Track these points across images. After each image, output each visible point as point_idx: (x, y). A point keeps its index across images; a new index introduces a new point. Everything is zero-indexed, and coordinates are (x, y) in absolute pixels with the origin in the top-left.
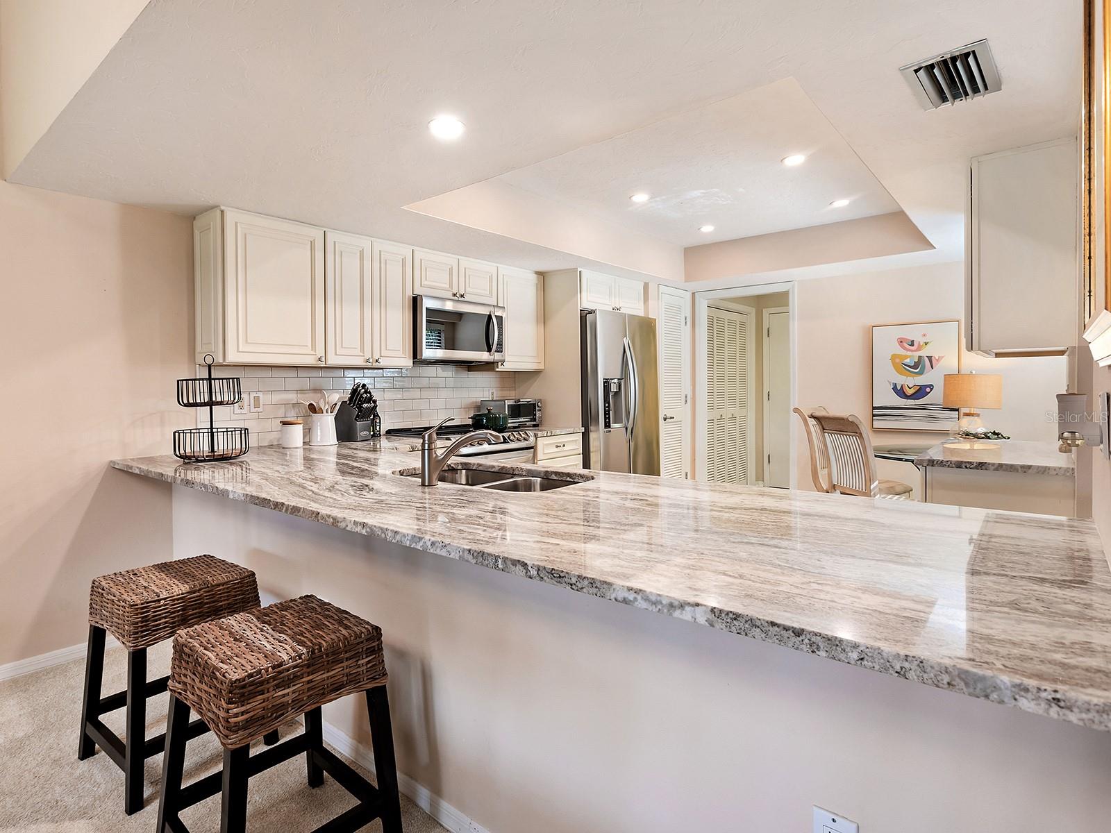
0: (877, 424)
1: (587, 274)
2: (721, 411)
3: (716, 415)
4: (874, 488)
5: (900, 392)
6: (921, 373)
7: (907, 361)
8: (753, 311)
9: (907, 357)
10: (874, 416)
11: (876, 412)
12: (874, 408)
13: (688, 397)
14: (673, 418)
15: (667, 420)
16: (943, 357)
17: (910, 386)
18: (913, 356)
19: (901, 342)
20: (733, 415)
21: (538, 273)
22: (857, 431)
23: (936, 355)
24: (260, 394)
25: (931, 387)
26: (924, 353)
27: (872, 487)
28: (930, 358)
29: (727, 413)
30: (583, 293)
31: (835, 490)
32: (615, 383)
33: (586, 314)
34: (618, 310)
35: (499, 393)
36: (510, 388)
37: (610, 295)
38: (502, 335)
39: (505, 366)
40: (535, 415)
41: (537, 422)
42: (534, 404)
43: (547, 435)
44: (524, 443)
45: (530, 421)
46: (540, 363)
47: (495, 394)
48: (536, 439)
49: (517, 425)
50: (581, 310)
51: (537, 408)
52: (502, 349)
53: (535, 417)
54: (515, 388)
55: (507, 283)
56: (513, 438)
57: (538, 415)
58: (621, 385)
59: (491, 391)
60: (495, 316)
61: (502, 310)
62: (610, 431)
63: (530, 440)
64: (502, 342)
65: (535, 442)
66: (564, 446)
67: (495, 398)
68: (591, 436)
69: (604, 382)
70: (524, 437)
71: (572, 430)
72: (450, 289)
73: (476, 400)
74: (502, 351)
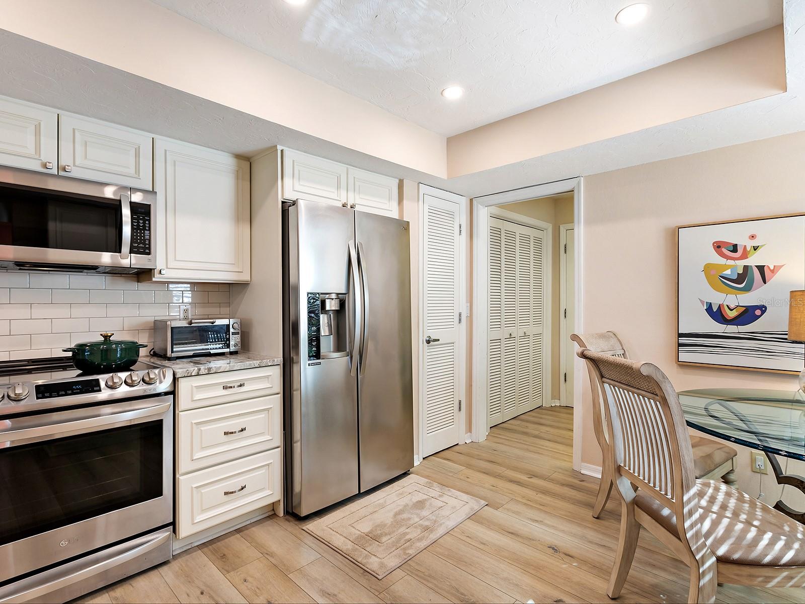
0: (684, 357)
1: (291, 155)
2: (511, 330)
3: (503, 333)
4: (689, 500)
5: (717, 314)
6: (748, 289)
7: (728, 272)
8: (550, 227)
9: (726, 267)
10: (680, 345)
11: (683, 340)
12: (681, 335)
13: (462, 315)
14: (439, 340)
15: (432, 343)
16: (781, 267)
17: (732, 306)
18: (736, 266)
19: (719, 247)
20: (525, 333)
21: (239, 157)
22: (658, 392)
23: (770, 263)
25: (763, 309)
26: (753, 261)
27: (685, 498)
28: (761, 268)
29: (517, 332)
30: (286, 179)
31: (621, 475)
32: (332, 299)
33: (289, 207)
34: (351, 207)
35: (199, 311)
36: (220, 305)
37: (338, 187)
38: (149, 230)
39: (168, 274)
40: (229, 339)
41: (232, 349)
42: (228, 326)
43: (198, 373)
44: (140, 389)
45: (220, 348)
46: (242, 272)
47: (192, 311)
48: (175, 380)
49: (191, 353)
50: (283, 202)
51: (232, 330)
52: (150, 250)
53: (228, 342)
54: (229, 304)
55: (175, 162)
56: (114, 383)
57: (234, 340)
58: (345, 300)
59: (183, 307)
60: (131, 202)
61: (150, 196)
62: (320, 363)
63: (161, 382)
64: (150, 240)
65: (173, 385)
66: (241, 386)
67: (190, 317)
68: (295, 368)
69: (309, 298)
70: (147, 379)
71: (265, 362)
72: (37, 157)
73: (152, 319)
74: (149, 254)
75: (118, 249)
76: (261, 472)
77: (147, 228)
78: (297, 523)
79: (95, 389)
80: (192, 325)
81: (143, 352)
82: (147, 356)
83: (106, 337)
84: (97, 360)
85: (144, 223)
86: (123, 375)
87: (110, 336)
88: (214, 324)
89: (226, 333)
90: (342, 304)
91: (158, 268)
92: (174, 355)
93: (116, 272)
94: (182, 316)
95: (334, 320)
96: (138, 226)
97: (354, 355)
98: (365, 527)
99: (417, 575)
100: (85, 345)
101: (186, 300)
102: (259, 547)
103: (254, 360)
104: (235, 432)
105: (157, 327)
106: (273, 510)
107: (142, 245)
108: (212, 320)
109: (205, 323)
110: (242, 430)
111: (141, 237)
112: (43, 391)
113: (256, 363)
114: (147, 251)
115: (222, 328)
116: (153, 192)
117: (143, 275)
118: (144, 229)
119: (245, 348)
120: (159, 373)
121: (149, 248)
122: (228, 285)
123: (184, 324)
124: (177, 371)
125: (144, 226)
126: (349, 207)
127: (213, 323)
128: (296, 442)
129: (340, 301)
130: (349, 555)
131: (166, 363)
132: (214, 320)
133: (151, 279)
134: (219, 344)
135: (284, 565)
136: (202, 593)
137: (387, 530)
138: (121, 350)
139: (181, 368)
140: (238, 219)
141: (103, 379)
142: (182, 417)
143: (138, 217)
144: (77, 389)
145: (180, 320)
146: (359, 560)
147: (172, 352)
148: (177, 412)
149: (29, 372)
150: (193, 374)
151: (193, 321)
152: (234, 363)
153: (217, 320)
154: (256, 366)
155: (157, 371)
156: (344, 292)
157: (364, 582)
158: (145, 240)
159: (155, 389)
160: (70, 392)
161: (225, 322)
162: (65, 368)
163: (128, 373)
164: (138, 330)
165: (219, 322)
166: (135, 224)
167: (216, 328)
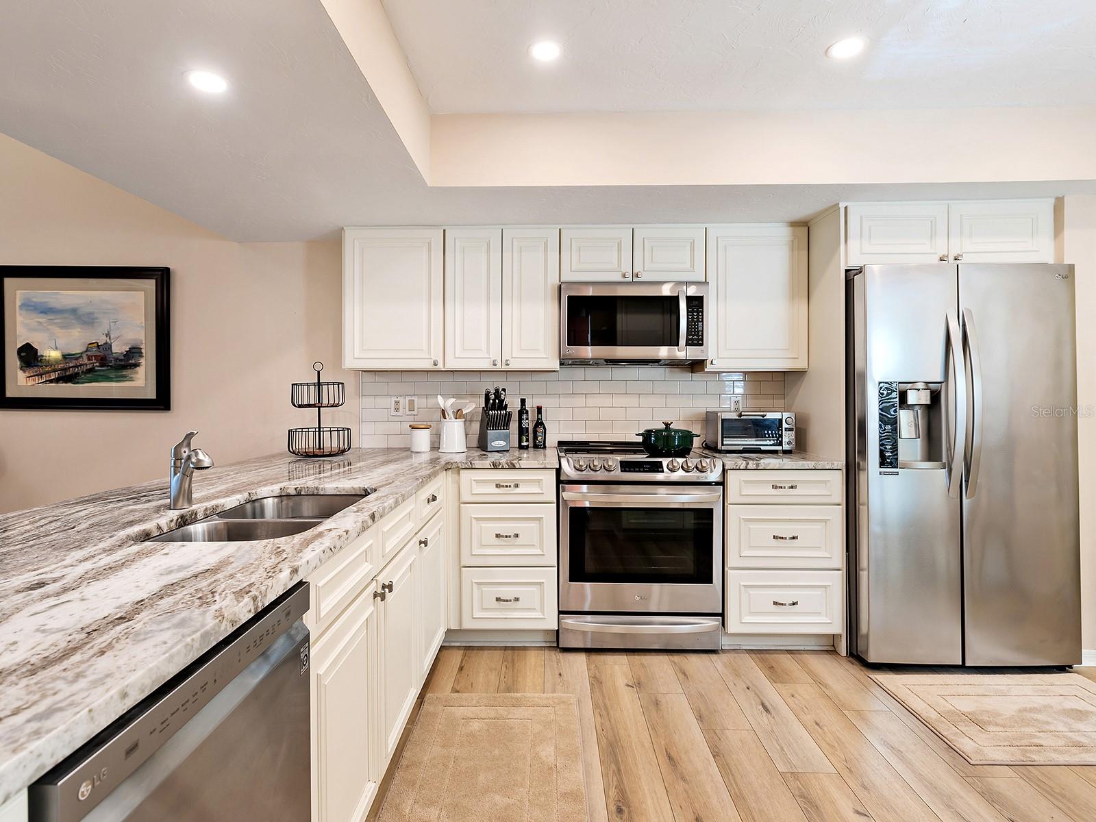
21: (795, 224)
24: (415, 399)
30: (852, 243)
32: (919, 390)
33: (854, 275)
34: (956, 259)
35: (751, 403)
36: (773, 396)
37: (933, 234)
38: (702, 321)
39: (719, 365)
40: (781, 436)
41: (786, 447)
42: (781, 420)
43: (746, 467)
44: (694, 476)
45: (771, 445)
46: (797, 358)
47: (743, 404)
48: (724, 471)
49: (741, 448)
50: (847, 271)
51: (785, 425)
52: (702, 341)
53: (780, 439)
54: (784, 396)
55: (726, 247)
56: (674, 466)
57: (788, 437)
58: (940, 392)
59: (734, 399)
60: (687, 297)
61: (703, 288)
62: (897, 474)
63: (711, 472)
64: (702, 331)
65: (722, 476)
66: (792, 487)
67: (741, 410)
68: (862, 477)
69: (881, 388)
70: (700, 467)
71: (821, 465)
72: (619, 269)
73: (704, 411)
74: (702, 345)
75: (676, 343)
76: (817, 593)
77: (700, 320)
78: (863, 668)
79: (660, 469)
80: (742, 417)
81: (697, 442)
82: (700, 448)
83: (667, 425)
84: (660, 445)
85: (698, 315)
86: (680, 460)
87: (670, 424)
88: (765, 418)
89: (778, 428)
90: (935, 396)
91: (710, 359)
92: (724, 448)
93: (674, 364)
94: (733, 409)
95: (922, 418)
96: (693, 318)
97: (954, 466)
98: (965, 706)
99: (1038, 785)
100: (651, 431)
101: (738, 391)
102: (811, 673)
103: (809, 460)
104: (786, 538)
105: (709, 419)
106: (833, 646)
107: (696, 338)
108: (762, 413)
109: (756, 416)
110: (794, 538)
111: (695, 328)
112: (626, 466)
113: (811, 464)
114: (700, 342)
115: (773, 422)
116: (706, 283)
117: (696, 366)
118: (698, 321)
119: (801, 447)
120: (710, 462)
121: (702, 340)
122: (783, 374)
123: (734, 416)
124: (726, 462)
125: (698, 318)
126: (951, 259)
127: (763, 416)
128: (862, 570)
129: (932, 392)
130: (929, 723)
131: (717, 455)
132: (765, 413)
133: (704, 370)
134: (770, 440)
135: (840, 701)
136: (748, 688)
137: (999, 721)
138: (679, 437)
139: (730, 461)
140: (793, 296)
141: (665, 462)
142: (731, 509)
143: (693, 309)
144: (647, 468)
145: (730, 412)
146: (944, 733)
147: (723, 445)
148: (726, 504)
149: (612, 452)
150: (741, 468)
151: (743, 413)
152: (787, 462)
153: (768, 413)
154: (811, 467)
155: (708, 460)
156: (939, 380)
157: (946, 757)
158: (698, 332)
159: (706, 478)
160: (642, 470)
161: (777, 416)
162: (635, 452)
163: (685, 459)
164: (692, 422)
165: (770, 416)
166: (690, 317)
167: (767, 423)
